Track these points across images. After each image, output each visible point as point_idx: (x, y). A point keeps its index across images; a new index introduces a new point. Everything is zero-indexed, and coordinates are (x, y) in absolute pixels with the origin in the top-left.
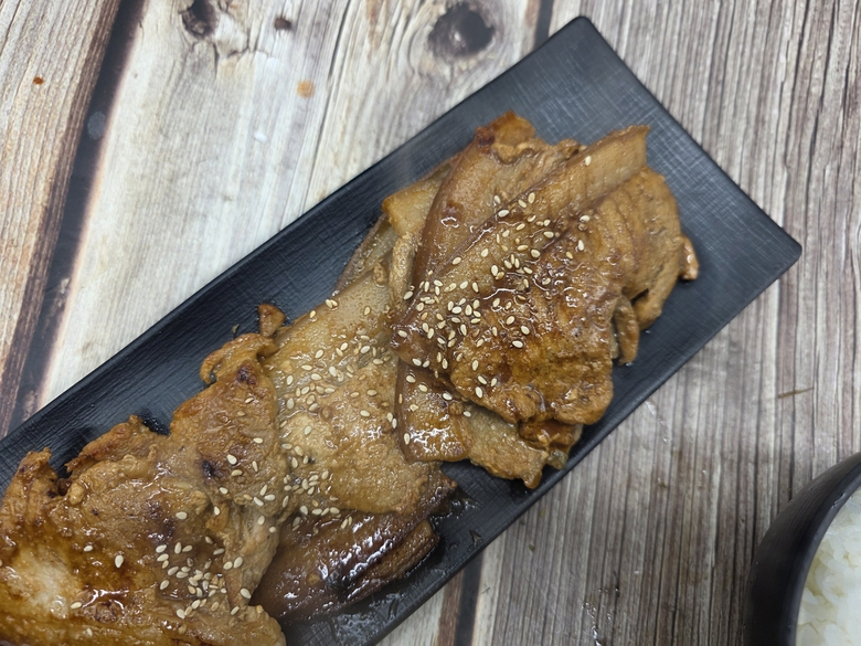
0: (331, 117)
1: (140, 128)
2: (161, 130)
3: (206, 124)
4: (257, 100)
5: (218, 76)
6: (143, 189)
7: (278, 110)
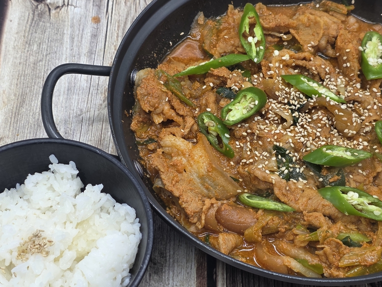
0: (110, 30)
1: (16, 42)
2: (27, 42)
3: (49, 38)
4: (72, 26)
5: (51, 18)
6: (21, 68)
7: (83, 29)
